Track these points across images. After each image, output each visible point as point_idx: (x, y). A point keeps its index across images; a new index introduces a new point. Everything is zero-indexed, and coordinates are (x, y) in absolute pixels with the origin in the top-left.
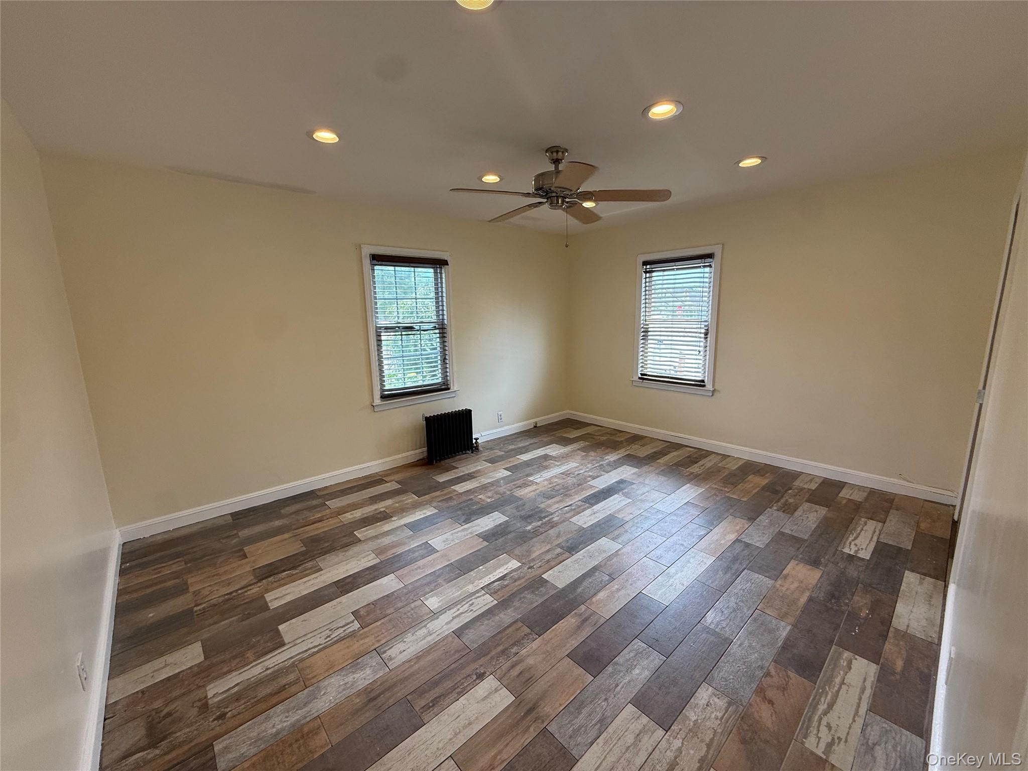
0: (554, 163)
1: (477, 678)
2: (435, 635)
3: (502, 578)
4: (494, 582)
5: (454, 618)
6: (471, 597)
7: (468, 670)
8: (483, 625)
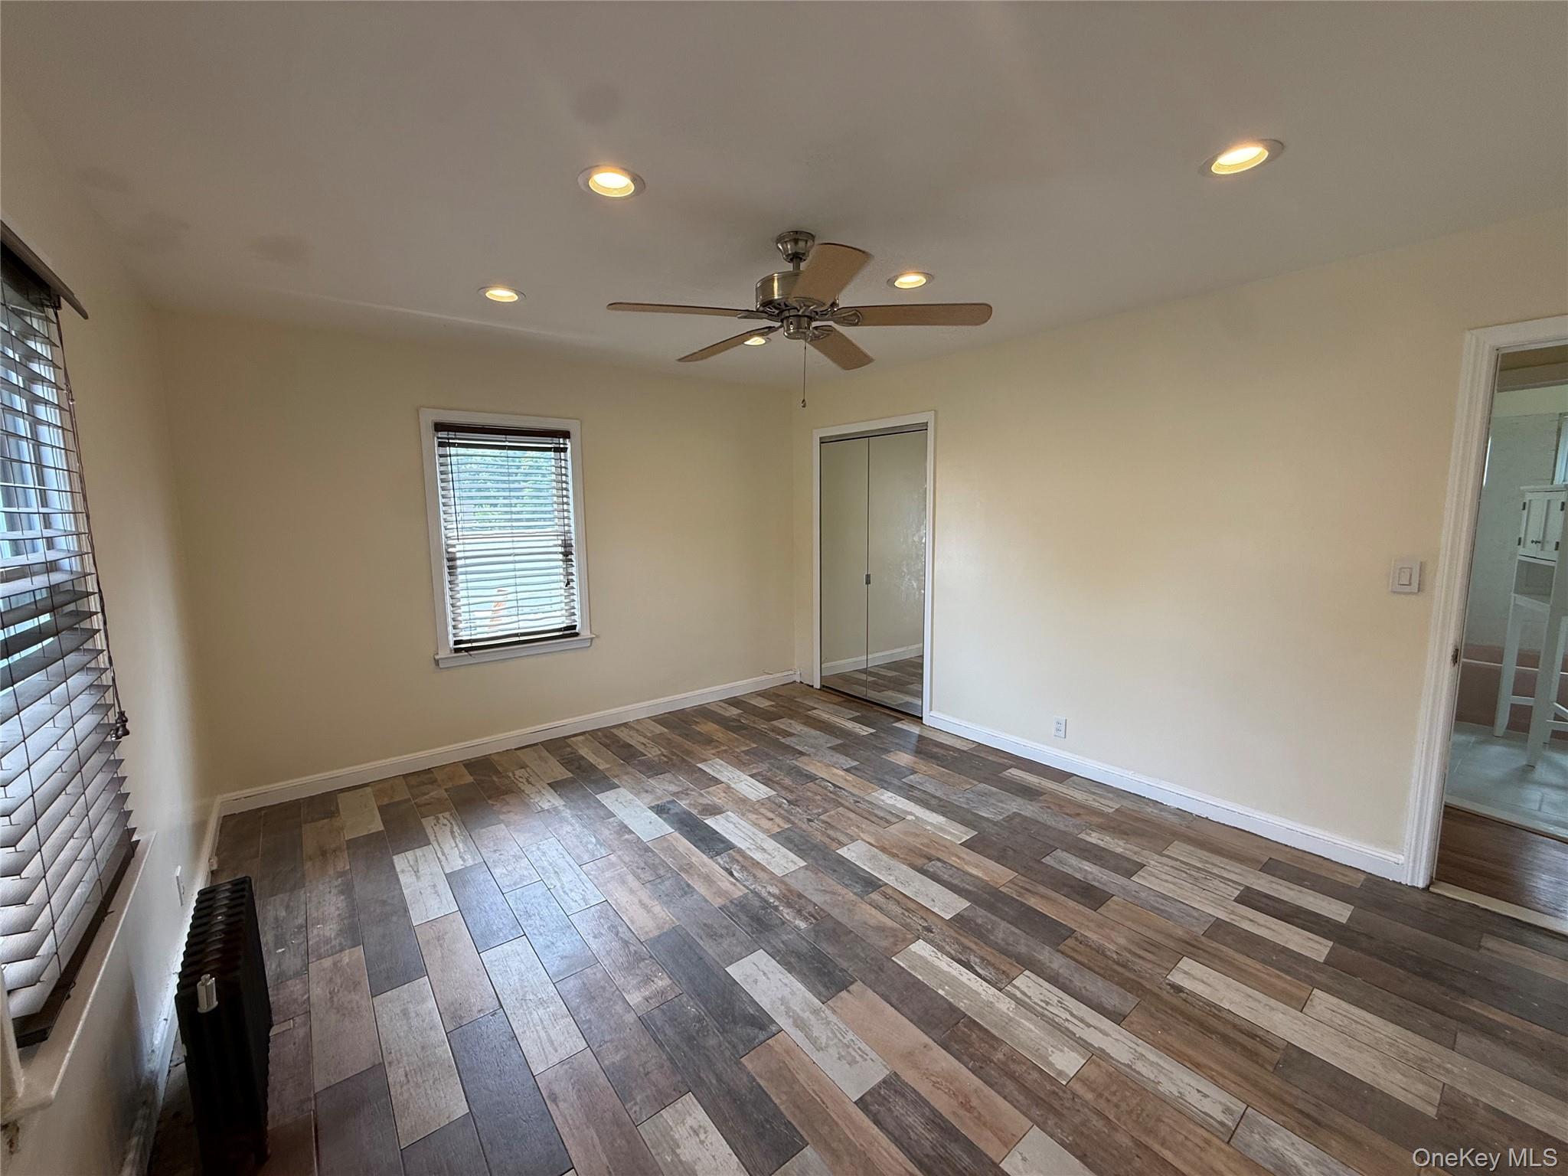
0: (791, 260)
1: (1183, 992)
2: (1139, 1049)
3: (967, 965)
4: (979, 975)
5: (1089, 1026)
6: (1028, 1005)
7: (1176, 1001)
8: (1085, 987)
